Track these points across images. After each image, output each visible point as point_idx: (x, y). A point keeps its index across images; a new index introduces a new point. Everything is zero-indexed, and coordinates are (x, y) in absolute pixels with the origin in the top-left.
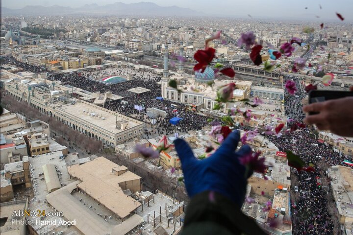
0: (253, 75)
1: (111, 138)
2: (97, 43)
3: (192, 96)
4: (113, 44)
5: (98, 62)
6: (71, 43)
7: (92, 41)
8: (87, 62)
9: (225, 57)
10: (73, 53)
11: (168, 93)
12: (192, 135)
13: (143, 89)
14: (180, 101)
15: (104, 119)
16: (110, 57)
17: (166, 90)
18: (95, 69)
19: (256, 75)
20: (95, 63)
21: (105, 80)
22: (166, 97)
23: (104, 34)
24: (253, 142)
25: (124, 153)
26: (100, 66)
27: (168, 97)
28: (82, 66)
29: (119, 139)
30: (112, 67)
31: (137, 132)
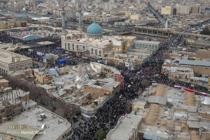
0: (149, 34)
1: (6, 67)
2: (31, 12)
3: (82, 46)
4: (45, 12)
5: (24, 25)
6: (8, 12)
7: (27, 10)
8: (13, 24)
9: (132, 22)
10: (5, 18)
11: (65, 44)
12: (67, 68)
13: (49, 42)
14: (74, 50)
15: (6, 57)
16: (36, 22)
17: (64, 42)
18: (19, 30)
19: (151, 35)
20: (21, 26)
21: (24, 37)
22: (64, 48)
23: (39, 5)
24: (108, 71)
25: (12, 75)
26: (25, 28)
27: (66, 48)
28: (9, 27)
29: (11, 68)
30: (35, 29)
31: (26, 65)
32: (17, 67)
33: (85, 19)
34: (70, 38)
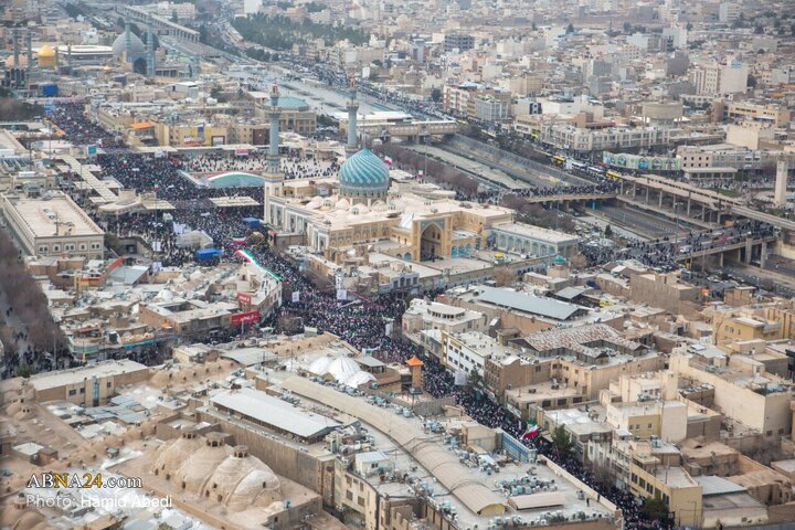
5: (261, 137)
8: (224, 132)
17: (270, 203)
20: (251, 139)
21: (211, 179)
28: (208, 142)
31: (83, 247)
32: (57, 248)
33: (527, 129)
34: (292, 193)
